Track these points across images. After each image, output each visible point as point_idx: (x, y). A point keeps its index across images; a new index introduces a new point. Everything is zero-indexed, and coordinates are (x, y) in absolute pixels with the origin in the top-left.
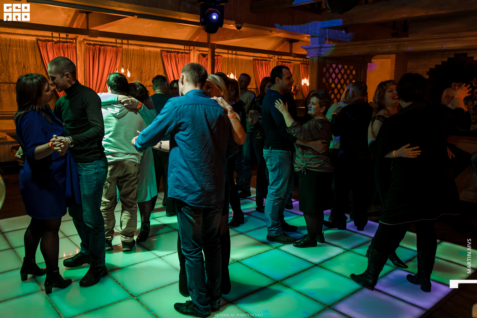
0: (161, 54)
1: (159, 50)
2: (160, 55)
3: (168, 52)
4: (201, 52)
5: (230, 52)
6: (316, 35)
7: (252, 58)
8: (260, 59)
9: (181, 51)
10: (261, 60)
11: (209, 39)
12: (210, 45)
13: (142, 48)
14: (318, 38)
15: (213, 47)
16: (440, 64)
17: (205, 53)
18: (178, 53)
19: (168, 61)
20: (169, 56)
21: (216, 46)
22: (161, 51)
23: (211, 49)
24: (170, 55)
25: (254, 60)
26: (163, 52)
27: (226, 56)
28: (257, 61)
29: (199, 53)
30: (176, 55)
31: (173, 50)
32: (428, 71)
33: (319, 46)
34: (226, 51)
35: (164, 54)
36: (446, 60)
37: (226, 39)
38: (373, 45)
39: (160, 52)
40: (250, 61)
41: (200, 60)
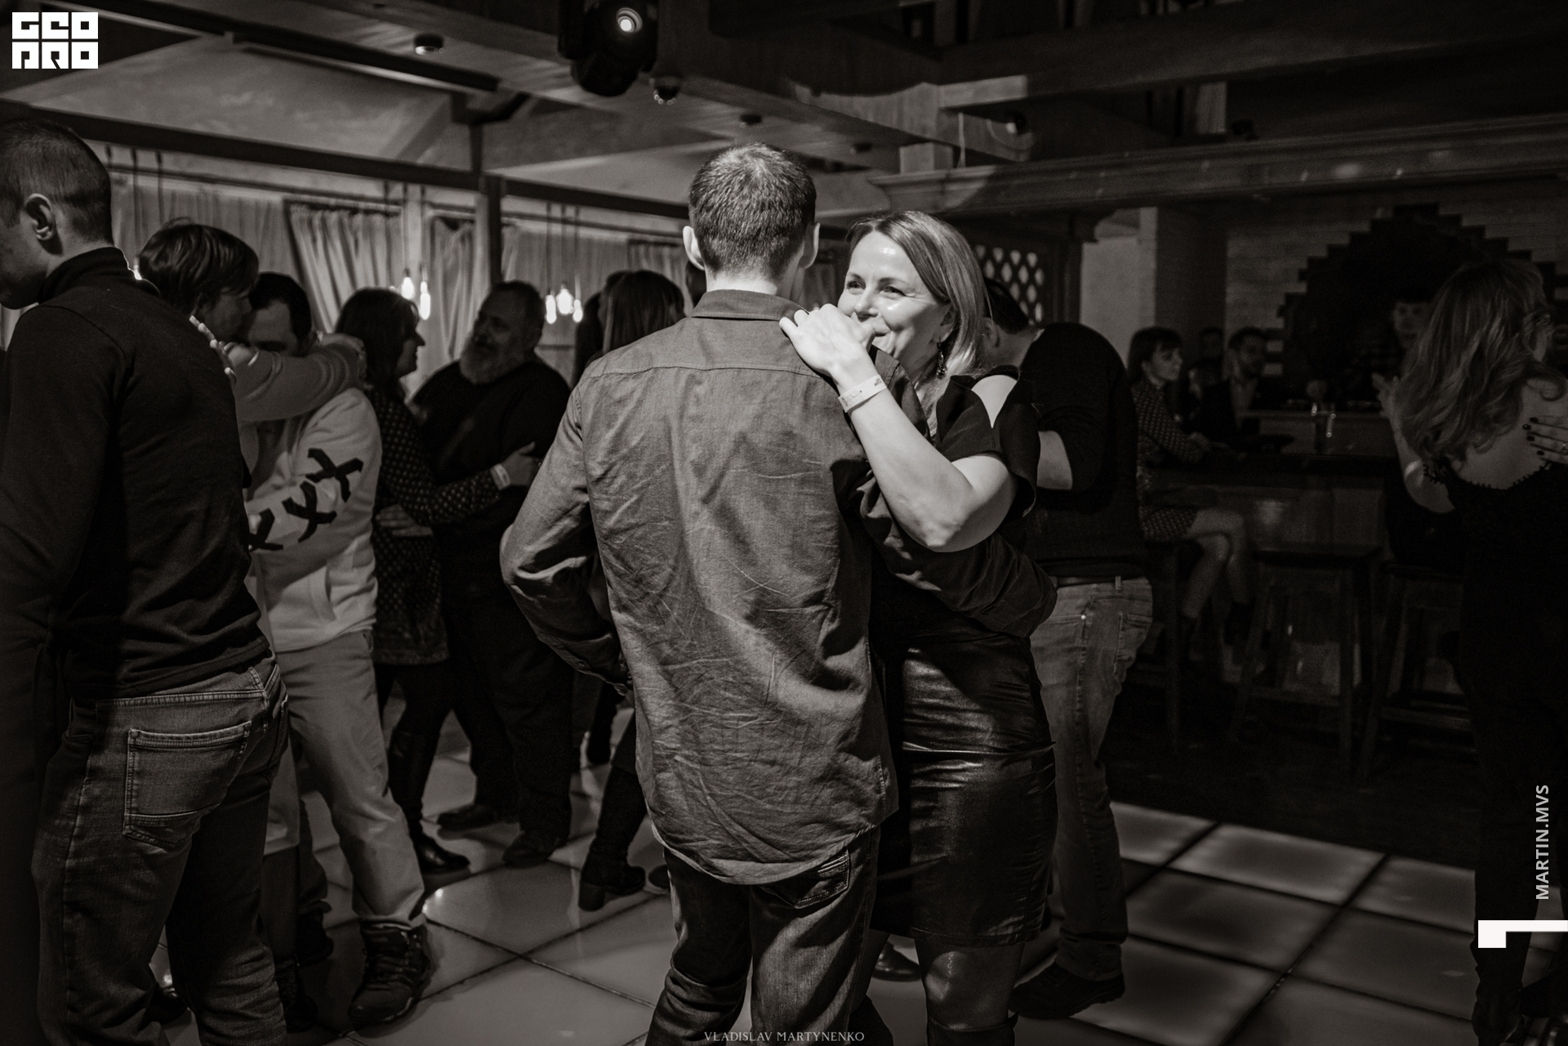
0: (287, 214)
1: (276, 198)
2: (280, 220)
3: (314, 207)
4: (441, 212)
5: (556, 211)
6: (928, 136)
7: (623, 237)
8: (652, 238)
9: (362, 205)
10: (657, 244)
11: (477, 159)
12: (482, 181)
13: (208, 188)
14: (930, 146)
15: (495, 190)
16: (1344, 241)
17: (455, 214)
18: (354, 211)
19: (314, 240)
20: (317, 222)
21: (504, 187)
22: (287, 203)
23: (485, 200)
24: (324, 221)
25: (632, 243)
26: (293, 208)
27: (538, 228)
28: (642, 249)
29: (430, 213)
30: (346, 220)
31: (332, 201)
32: (1304, 266)
33: (941, 174)
34: (539, 208)
35: (298, 214)
36: (1364, 227)
37: (548, 157)
38: (1153, 169)
39: (280, 208)
40: (617, 246)
41: (438, 240)
